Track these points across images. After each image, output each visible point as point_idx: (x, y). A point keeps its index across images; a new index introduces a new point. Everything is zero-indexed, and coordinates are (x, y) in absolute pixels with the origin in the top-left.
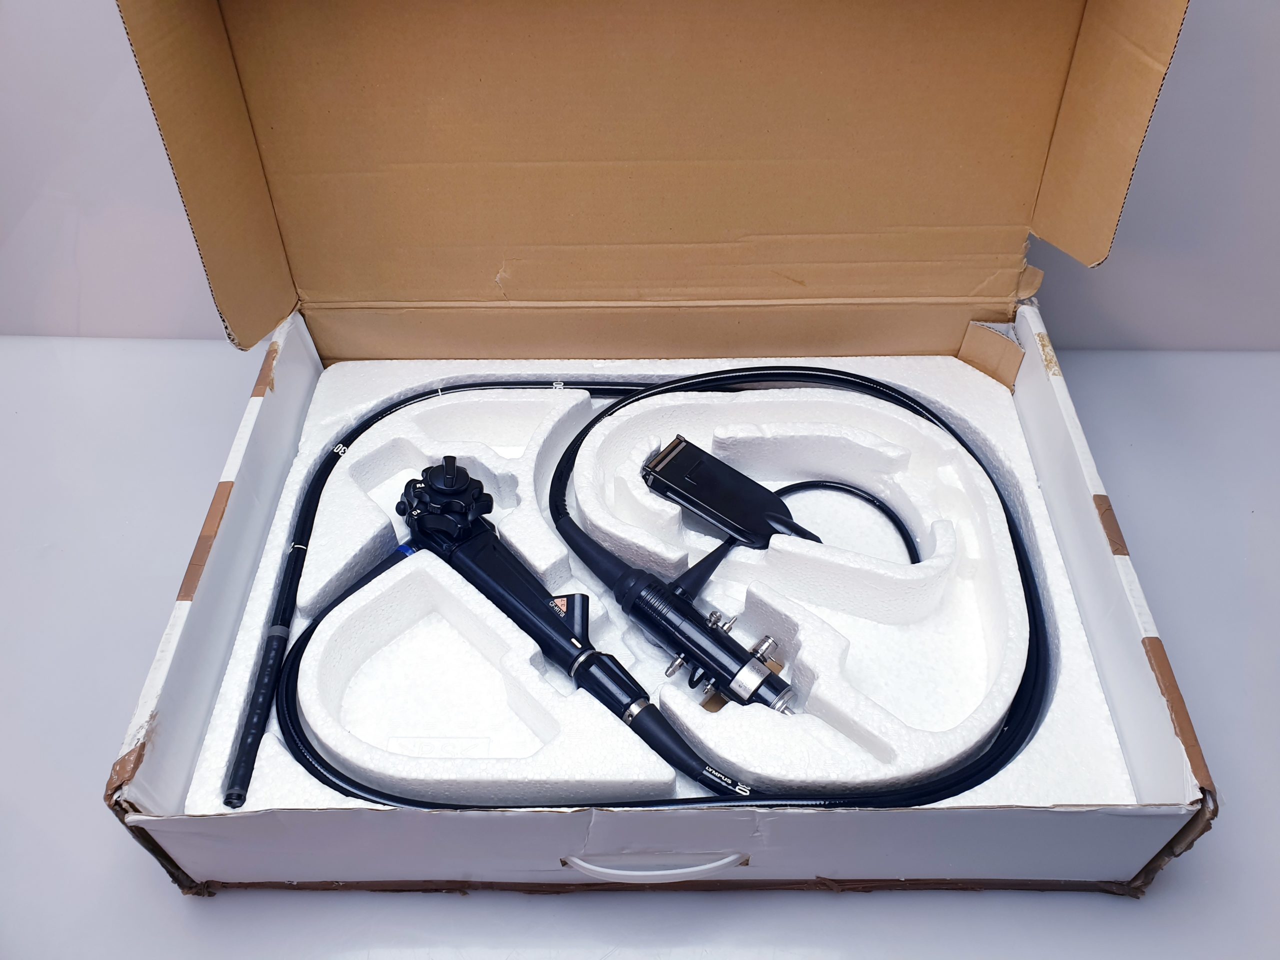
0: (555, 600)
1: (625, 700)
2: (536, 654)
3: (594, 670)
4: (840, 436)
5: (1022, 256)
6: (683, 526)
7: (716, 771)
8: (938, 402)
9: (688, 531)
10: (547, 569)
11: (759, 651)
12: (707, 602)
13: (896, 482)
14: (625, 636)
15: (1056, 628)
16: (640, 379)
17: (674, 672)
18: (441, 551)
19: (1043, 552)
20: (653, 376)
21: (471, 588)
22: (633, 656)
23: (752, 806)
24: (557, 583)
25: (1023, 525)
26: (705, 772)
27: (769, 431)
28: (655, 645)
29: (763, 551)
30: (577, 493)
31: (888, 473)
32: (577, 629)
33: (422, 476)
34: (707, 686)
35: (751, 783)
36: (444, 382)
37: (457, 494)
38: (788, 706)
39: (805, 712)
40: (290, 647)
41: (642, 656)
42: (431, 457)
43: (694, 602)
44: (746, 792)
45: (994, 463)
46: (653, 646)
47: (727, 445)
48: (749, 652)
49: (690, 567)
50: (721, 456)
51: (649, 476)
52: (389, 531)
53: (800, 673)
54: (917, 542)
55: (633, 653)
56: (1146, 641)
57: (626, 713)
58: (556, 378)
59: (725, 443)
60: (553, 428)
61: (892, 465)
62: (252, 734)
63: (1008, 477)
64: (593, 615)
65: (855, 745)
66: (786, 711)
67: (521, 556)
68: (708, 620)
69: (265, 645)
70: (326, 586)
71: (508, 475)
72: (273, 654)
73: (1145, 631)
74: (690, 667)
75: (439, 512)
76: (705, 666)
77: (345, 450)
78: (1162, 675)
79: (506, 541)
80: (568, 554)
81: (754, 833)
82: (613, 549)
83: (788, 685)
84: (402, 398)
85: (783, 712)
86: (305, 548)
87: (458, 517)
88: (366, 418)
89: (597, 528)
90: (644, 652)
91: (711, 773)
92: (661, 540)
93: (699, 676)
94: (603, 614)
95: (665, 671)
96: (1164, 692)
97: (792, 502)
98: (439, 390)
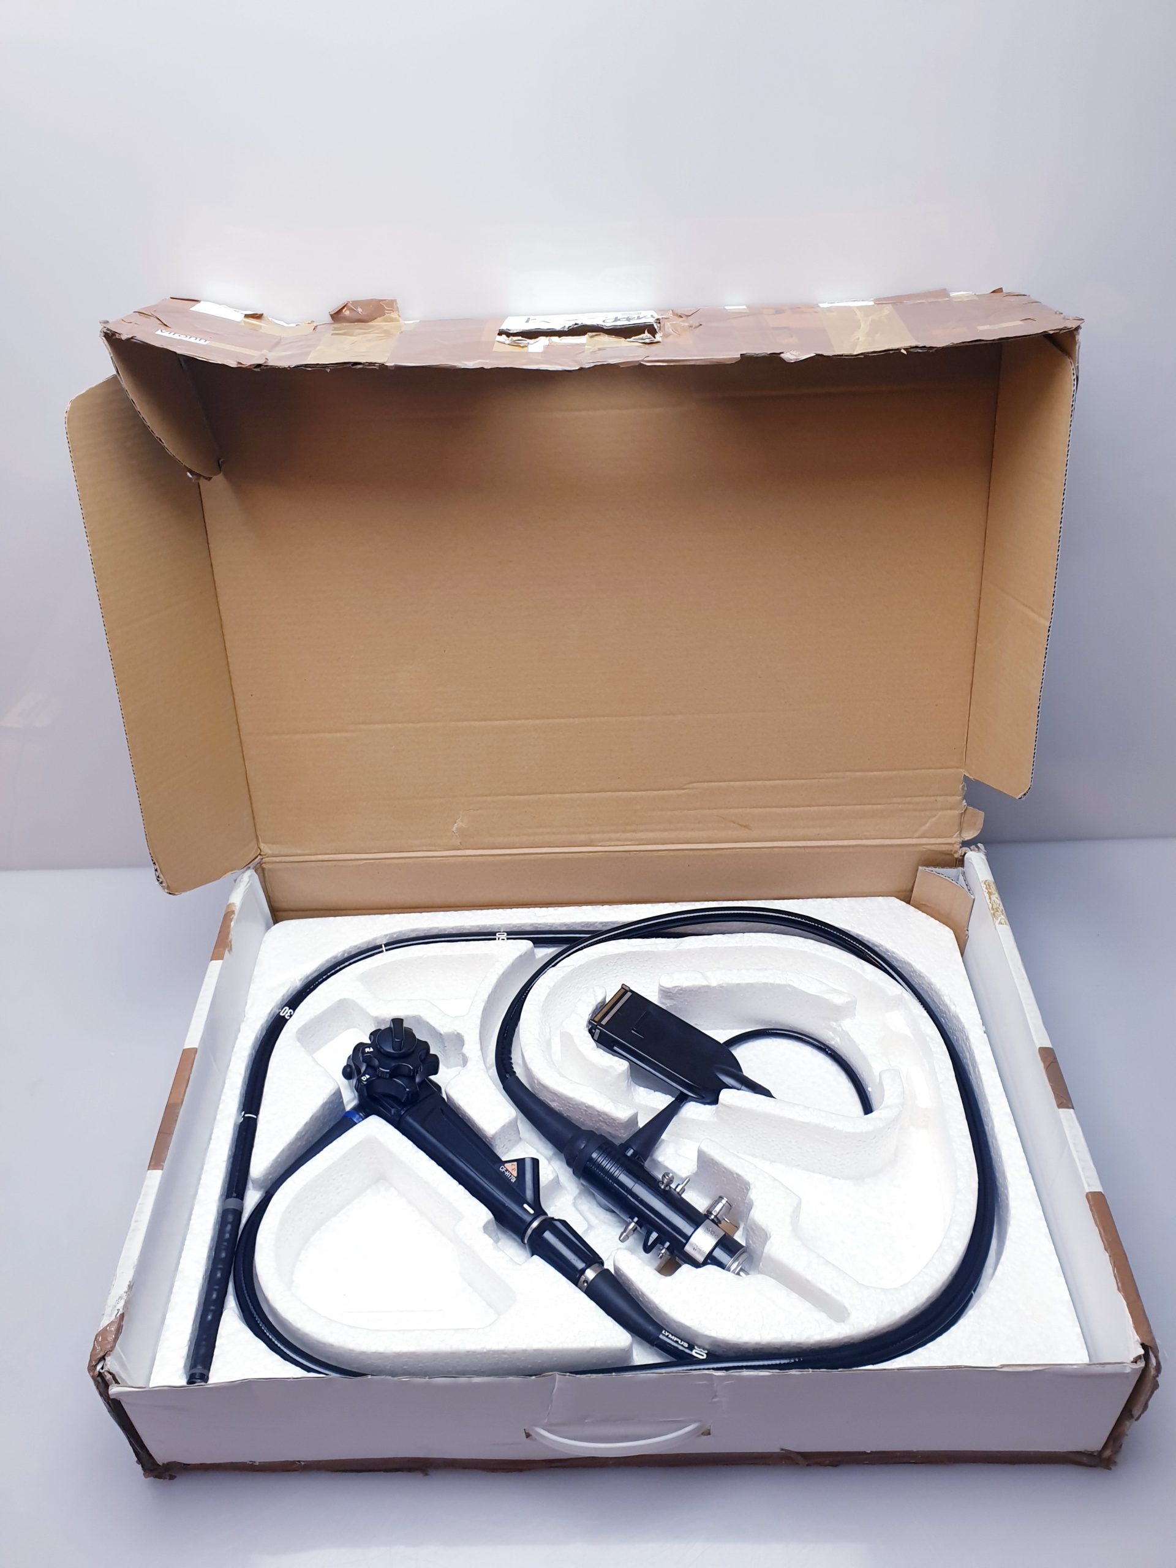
0: (506, 1165)
1: (580, 1265)
2: (488, 1222)
3: (548, 1235)
4: (785, 983)
5: (961, 797)
6: (632, 1082)
7: (672, 1335)
8: (882, 946)
9: (637, 1087)
10: (496, 1133)
11: (713, 1212)
12: (659, 1162)
13: (844, 1029)
14: (577, 1201)
15: (1005, 1178)
16: (583, 927)
17: (627, 1237)
18: (389, 1115)
19: (990, 1099)
20: (596, 923)
21: (422, 1154)
22: (586, 1222)
23: (708, 1369)
24: (505, 1147)
25: (972, 1072)
26: (661, 1336)
27: (715, 978)
28: (607, 1210)
29: (714, 1107)
30: (523, 1051)
31: (836, 1020)
32: (529, 1194)
33: (370, 1039)
34: (662, 1250)
35: (707, 1347)
36: (388, 938)
37: (405, 1057)
38: (743, 1268)
39: (760, 1272)
40: (244, 1220)
41: (594, 1221)
42: (376, 1017)
43: (646, 1163)
44: (703, 1356)
45: (941, 1007)
46: (605, 1211)
47: (673, 994)
48: (703, 1213)
49: (641, 1127)
50: (668, 1005)
51: (595, 1030)
52: (337, 1098)
53: (754, 1232)
54: (869, 1092)
55: (585, 1219)
56: (1090, 1196)
57: (581, 1279)
58: (499, 928)
59: (670, 992)
60: (497, 982)
61: (838, 1012)
62: (212, 1310)
63: (955, 1021)
64: (544, 1180)
65: (808, 1304)
66: (741, 1273)
67: (469, 1119)
68: (659, 1181)
69: (220, 1219)
70: (278, 1157)
71: (454, 1033)
72: (229, 1227)
73: (1089, 1185)
74: (643, 1231)
75: (388, 1076)
76: (658, 1229)
77: (291, 1013)
78: (1104, 1231)
79: (454, 1104)
80: (517, 1116)
81: (713, 1398)
82: (562, 1109)
83: (743, 1246)
84: (346, 955)
85: (738, 1274)
86: (255, 1117)
87: (405, 1080)
88: (310, 978)
89: (545, 1087)
90: (596, 1217)
91: (667, 1336)
92: (610, 1098)
93: (653, 1240)
94: (553, 1179)
95: (618, 1237)
96: (1107, 1247)
97: (742, 1054)
98: (383, 946)
